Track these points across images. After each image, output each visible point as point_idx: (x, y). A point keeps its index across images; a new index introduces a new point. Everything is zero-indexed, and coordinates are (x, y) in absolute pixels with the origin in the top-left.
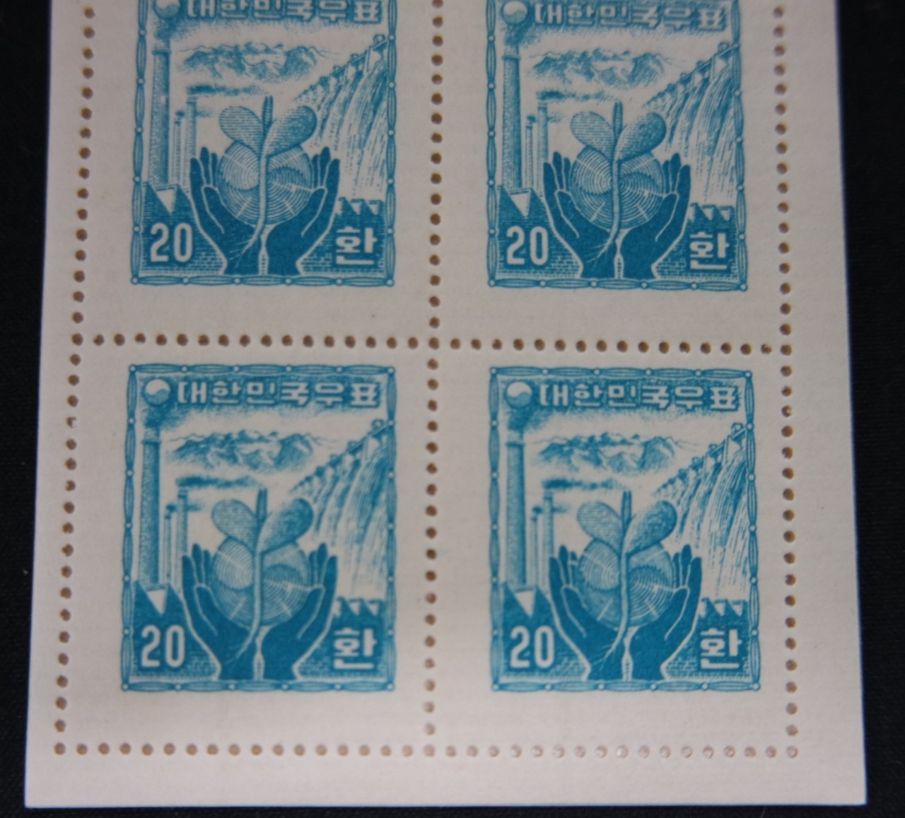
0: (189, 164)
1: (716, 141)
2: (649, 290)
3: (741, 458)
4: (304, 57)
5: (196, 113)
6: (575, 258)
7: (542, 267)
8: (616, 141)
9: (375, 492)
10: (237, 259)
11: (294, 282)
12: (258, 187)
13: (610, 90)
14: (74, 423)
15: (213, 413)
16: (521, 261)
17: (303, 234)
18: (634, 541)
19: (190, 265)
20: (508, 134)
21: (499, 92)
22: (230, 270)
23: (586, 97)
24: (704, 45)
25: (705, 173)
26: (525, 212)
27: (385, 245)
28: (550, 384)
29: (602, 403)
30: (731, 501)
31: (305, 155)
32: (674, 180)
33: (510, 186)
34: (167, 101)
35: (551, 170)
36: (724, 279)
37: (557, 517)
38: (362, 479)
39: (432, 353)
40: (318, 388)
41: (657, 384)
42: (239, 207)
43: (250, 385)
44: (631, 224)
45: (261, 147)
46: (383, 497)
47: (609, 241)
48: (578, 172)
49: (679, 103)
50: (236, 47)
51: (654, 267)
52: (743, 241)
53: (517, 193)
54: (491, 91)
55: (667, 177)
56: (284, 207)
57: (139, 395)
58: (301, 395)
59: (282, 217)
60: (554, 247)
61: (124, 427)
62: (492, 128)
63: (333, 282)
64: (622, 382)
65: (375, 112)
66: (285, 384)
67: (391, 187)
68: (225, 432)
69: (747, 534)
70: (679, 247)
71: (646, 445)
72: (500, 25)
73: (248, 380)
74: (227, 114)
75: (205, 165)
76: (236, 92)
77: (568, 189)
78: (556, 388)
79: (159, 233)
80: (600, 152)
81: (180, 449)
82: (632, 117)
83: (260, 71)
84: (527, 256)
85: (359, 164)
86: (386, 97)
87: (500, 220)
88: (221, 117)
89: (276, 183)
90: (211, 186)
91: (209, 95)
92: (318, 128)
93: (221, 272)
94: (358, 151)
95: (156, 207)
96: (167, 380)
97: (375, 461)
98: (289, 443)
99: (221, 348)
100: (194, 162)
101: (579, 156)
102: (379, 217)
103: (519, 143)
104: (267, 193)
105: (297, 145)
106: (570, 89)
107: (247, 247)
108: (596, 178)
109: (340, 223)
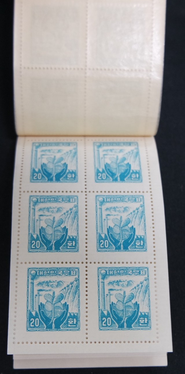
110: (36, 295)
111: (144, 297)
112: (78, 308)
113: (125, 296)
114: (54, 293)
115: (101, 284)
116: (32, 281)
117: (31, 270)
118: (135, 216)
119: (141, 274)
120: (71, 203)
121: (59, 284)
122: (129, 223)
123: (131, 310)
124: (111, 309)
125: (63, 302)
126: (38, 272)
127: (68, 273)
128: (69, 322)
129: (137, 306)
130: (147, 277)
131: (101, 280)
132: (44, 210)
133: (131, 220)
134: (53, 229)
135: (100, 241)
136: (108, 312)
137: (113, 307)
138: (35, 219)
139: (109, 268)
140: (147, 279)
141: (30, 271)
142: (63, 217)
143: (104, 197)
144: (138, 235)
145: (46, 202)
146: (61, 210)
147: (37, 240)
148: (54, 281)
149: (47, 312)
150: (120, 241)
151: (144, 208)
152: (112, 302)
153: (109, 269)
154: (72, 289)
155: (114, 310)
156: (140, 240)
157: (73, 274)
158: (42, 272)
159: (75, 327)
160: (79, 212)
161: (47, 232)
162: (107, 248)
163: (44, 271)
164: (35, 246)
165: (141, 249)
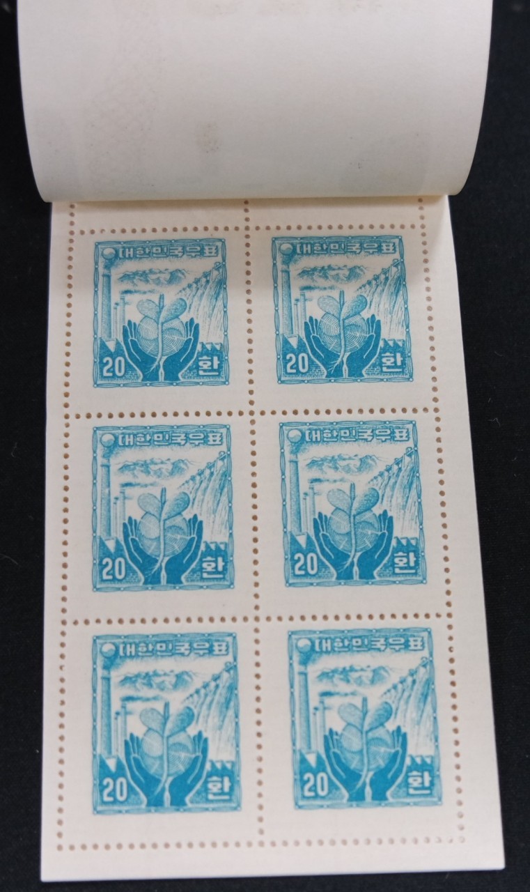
0: (122, 526)
1: (407, 502)
2: (373, 586)
3: (427, 677)
4: (182, 465)
5: (125, 498)
6: (332, 569)
7: (314, 575)
8: (352, 504)
9: (228, 701)
10: (149, 577)
11: (180, 588)
12: (159, 537)
13: (348, 477)
14: (64, 668)
15: (139, 660)
16: (303, 572)
17: (184, 561)
18: (370, 724)
19: (124, 581)
20: (293, 503)
21: (287, 480)
22: (146, 582)
23: (335, 481)
24: (398, 450)
25: (401, 520)
26: (304, 546)
27: (229, 566)
28: (321, 639)
29: (349, 649)
30: (422, 700)
31: (184, 519)
32: (385, 525)
33: (295, 531)
34: (109, 492)
35: (317, 522)
36: (414, 578)
37: (327, 712)
38: (221, 694)
39: (256, 625)
40: (195, 645)
41: (379, 637)
42: (149, 548)
43: (158, 645)
44: (362, 549)
45: (160, 515)
46: (232, 704)
47: (350, 560)
48: (332, 522)
49: (385, 482)
50: (145, 461)
51: (375, 573)
52: (423, 556)
53: (299, 535)
54: (283, 480)
55: (381, 523)
56: (173, 547)
57: (98, 653)
58: (186, 650)
59: (173, 553)
60: (320, 564)
61: (91, 669)
62: (284, 500)
63: (201, 587)
64: (360, 637)
65: (221, 494)
66: (177, 644)
67: (231, 535)
68: (146, 671)
69: (432, 718)
70: (388, 561)
71: (374, 671)
72: (287, 443)
73: (157, 642)
74: (141, 498)
75: (130, 526)
76: (146, 486)
77: (327, 532)
78: (324, 641)
79: (107, 564)
80: (343, 511)
81: (122, 681)
82: (360, 491)
83: (159, 474)
84: (306, 570)
85: (213, 522)
86: (226, 485)
87: (291, 550)
88: (139, 499)
89: (169, 535)
90: (134, 537)
91: (132, 488)
92: (191, 504)
93: (141, 584)
94: (213, 516)
95: (105, 549)
96: (114, 644)
97: (227, 684)
98: (180, 677)
99: (142, 625)
100: (124, 525)
101: (332, 514)
102: (225, 551)
103: (299, 508)
104: (164, 540)
105: (179, 514)
106: (326, 477)
107: (154, 570)
108: (341, 525)
109: (204, 555)
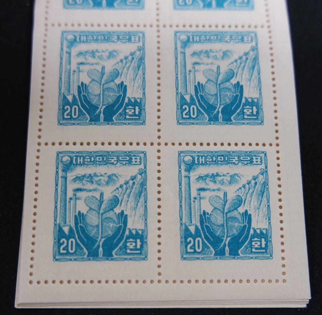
110: (71, 199)
111: (259, 202)
112: (144, 220)
113: (226, 201)
114: (102, 194)
115: (184, 180)
116: (64, 174)
117: (62, 155)
118: (242, 65)
119: (253, 163)
120: (133, 44)
121: (111, 179)
122: (232, 77)
123: (236, 224)
124: (202, 222)
125: (117, 210)
126: (74, 158)
127: (127, 161)
128: (128, 244)
129: (247, 219)
130: (264, 168)
131: (184, 173)
132: (86, 55)
133: (235, 71)
134: (102, 86)
135: (182, 106)
136: (197, 228)
137: (205, 219)
138: (70, 69)
139: (198, 152)
140: (264, 172)
141: (60, 158)
142: (119, 67)
143: (190, 34)
144: (247, 98)
145: (90, 42)
146: (116, 56)
147: (74, 105)
148: (103, 174)
149: (90, 228)
150: (216, 108)
151: (258, 53)
152: (204, 211)
153: (198, 154)
154: (134, 188)
155: (207, 224)
156: (252, 106)
157: (136, 162)
158: (82, 158)
159: (138, 254)
160: (146, 59)
161: (90, 91)
162: (194, 119)
163: (84, 158)
164: (70, 114)
165: (252, 121)
